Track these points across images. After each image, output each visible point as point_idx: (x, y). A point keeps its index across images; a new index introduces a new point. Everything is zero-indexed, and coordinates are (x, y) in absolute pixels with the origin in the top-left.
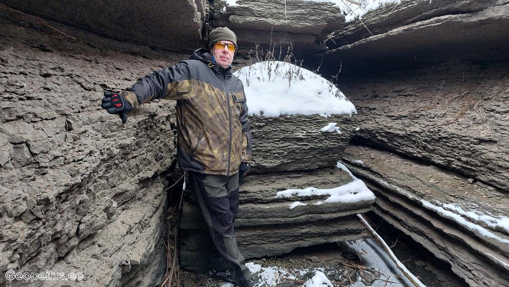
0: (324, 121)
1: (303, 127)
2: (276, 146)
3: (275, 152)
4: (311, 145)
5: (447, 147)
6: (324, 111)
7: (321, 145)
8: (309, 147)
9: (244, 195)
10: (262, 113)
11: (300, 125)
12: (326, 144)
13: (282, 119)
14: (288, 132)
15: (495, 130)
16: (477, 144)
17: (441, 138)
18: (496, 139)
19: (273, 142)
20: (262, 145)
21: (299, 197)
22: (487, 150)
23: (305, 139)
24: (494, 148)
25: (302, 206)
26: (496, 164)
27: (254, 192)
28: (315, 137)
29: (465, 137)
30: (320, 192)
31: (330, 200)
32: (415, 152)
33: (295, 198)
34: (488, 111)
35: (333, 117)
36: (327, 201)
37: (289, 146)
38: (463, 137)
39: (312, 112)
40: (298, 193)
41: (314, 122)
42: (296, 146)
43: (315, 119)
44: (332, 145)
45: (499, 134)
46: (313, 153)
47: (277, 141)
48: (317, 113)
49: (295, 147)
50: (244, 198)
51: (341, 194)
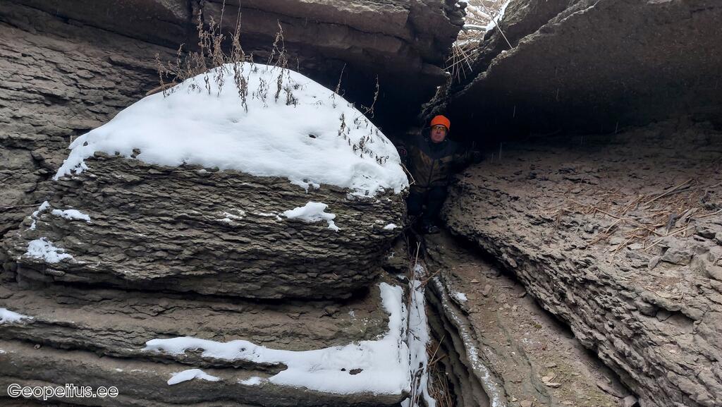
0: (298, 197)
1: (241, 201)
2: (163, 232)
3: (155, 246)
4: (258, 246)
5: (595, 306)
6: (305, 175)
7: (282, 248)
8: (249, 248)
9: (67, 332)
10: (137, 152)
11: (236, 196)
12: (295, 248)
13: (187, 174)
14: (199, 205)
15: (699, 286)
16: (647, 315)
17: (586, 281)
18: (692, 312)
19: (157, 224)
20: (125, 227)
21: (204, 359)
22: (665, 335)
23: (240, 228)
24: (685, 337)
25: (204, 382)
26: (675, 382)
27: (92, 330)
28: (267, 229)
29: (627, 290)
30: (264, 354)
31: (280, 379)
32: (548, 299)
33: (192, 359)
34: (701, 234)
35: (326, 190)
36: (273, 379)
37: (198, 237)
38: (624, 288)
39: (271, 171)
40: (203, 350)
41: (274, 194)
42: (218, 242)
43: (274, 189)
44: (309, 252)
45: (703, 299)
46: (264, 263)
47: (165, 222)
48: (285, 175)
49: (212, 242)
50: (65, 340)
51: (314, 368)
